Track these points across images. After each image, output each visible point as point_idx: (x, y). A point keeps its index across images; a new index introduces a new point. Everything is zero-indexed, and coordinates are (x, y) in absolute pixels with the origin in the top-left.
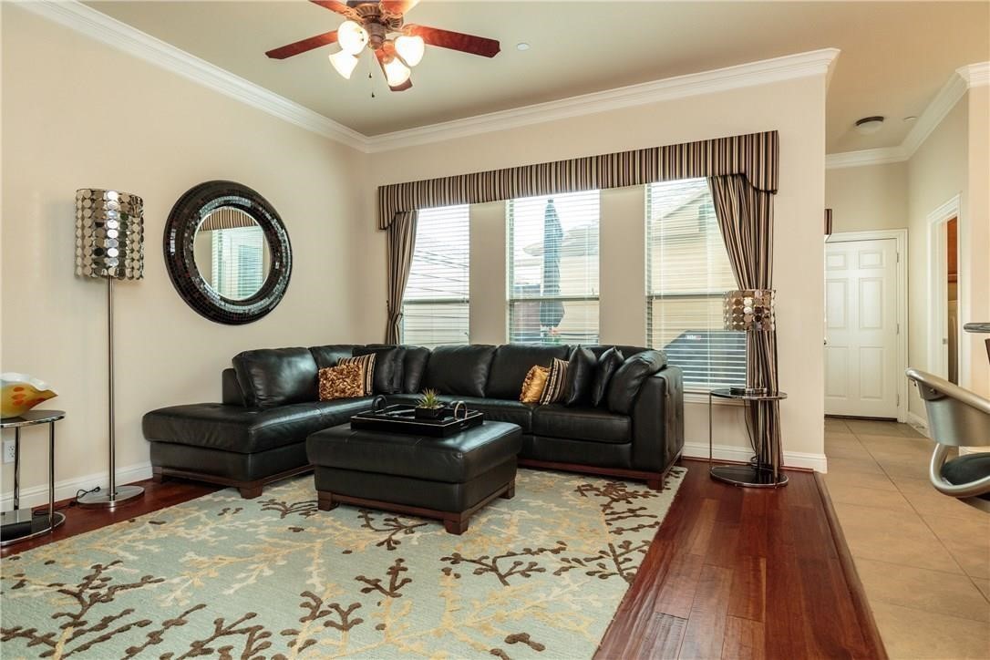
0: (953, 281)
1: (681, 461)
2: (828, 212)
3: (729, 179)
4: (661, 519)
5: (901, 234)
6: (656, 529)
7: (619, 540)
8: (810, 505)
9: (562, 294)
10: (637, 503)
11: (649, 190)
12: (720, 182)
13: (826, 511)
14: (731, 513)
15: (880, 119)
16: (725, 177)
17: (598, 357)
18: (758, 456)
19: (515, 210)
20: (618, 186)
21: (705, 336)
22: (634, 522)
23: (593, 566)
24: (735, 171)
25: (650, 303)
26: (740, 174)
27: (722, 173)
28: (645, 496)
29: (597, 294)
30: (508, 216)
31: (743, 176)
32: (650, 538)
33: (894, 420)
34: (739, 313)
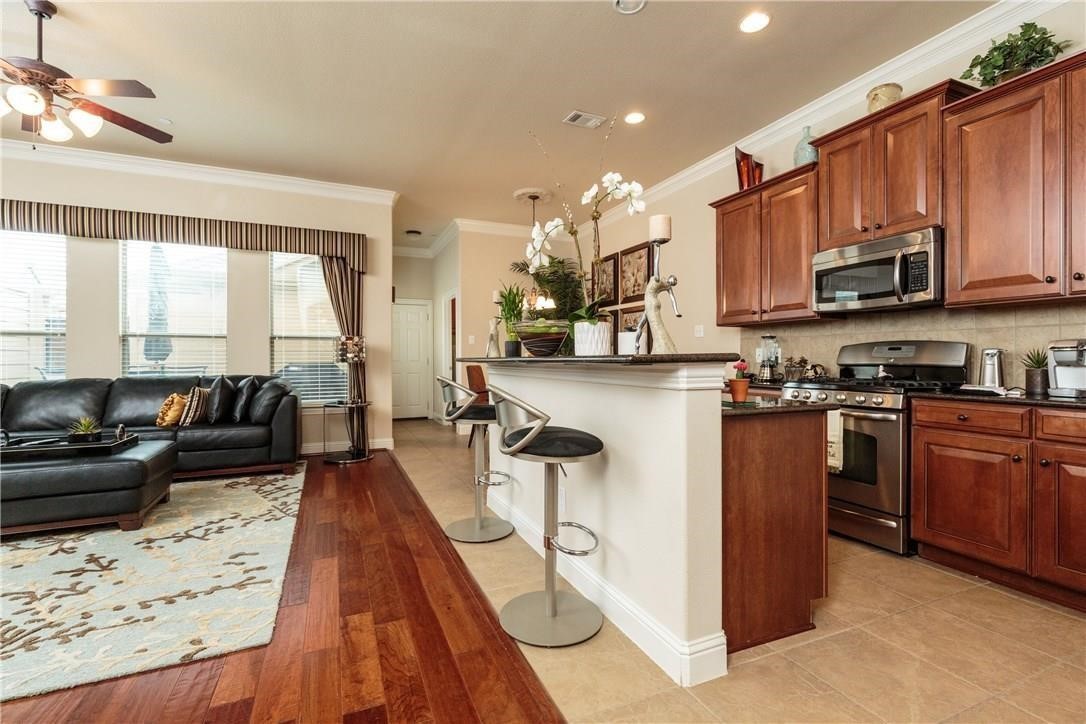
0: (454, 334)
1: (302, 457)
2: (394, 288)
3: (335, 259)
4: (301, 488)
5: (429, 302)
6: (300, 493)
7: (277, 503)
8: (388, 465)
9: (170, 331)
10: (280, 484)
11: (272, 256)
12: (328, 259)
13: (398, 468)
14: (344, 479)
15: (419, 233)
16: (331, 258)
17: (236, 384)
18: (353, 446)
19: (128, 250)
20: (247, 248)
21: (317, 367)
22: (284, 493)
23: (268, 517)
24: (339, 255)
25: (272, 343)
26: (342, 258)
27: (330, 254)
28: (284, 479)
29: (225, 333)
30: (120, 255)
31: (344, 259)
32: (299, 497)
33: (426, 418)
34: (344, 351)
